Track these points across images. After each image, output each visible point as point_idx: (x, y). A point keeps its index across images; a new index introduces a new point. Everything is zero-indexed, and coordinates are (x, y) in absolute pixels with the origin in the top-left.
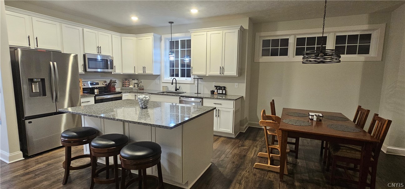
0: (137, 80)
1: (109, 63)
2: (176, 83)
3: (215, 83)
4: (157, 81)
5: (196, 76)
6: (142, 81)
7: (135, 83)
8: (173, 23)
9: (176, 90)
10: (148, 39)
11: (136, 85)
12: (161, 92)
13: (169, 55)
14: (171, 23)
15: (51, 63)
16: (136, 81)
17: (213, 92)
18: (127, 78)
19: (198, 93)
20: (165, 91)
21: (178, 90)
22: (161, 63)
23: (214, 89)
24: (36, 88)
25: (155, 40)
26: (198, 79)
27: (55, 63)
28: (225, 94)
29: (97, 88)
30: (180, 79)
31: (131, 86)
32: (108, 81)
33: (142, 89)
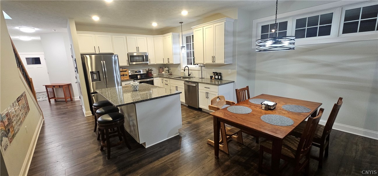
0: (168, 67)
1: (144, 57)
2: (189, 70)
3: (214, 69)
4: (179, 68)
5: (201, 64)
6: (171, 68)
7: (167, 70)
8: (183, 22)
9: (189, 75)
10: (169, 37)
11: (167, 72)
12: (177, 78)
13: (181, 48)
14: (181, 23)
15: (102, 62)
16: (167, 69)
17: (211, 77)
18: (162, 67)
19: (202, 78)
20: (182, 76)
21: (190, 75)
22: (180, 54)
23: (212, 75)
24: (95, 77)
25: (174, 38)
26: (202, 66)
27: (104, 61)
28: (221, 79)
29: (139, 75)
30: (191, 67)
31: (163, 73)
32: (147, 70)
33: (171, 75)
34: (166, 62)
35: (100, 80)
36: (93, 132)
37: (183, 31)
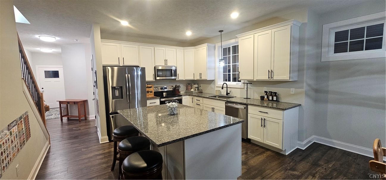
0: (197, 84)
1: (173, 72)
2: (227, 87)
3: (266, 88)
4: (212, 85)
5: (245, 81)
6: (201, 85)
7: (196, 87)
8: (223, 31)
9: (227, 94)
10: (203, 49)
11: (196, 89)
12: (211, 97)
13: (220, 61)
14: (221, 31)
15: (127, 75)
16: (196, 86)
17: (262, 98)
18: (190, 83)
19: (247, 98)
20: (217, 94)
21: (229, 94)
22: (215, 69)
23: (264, 94)
24: (117, 93)
25: (209, 49)
26: (247, 83)
27: (129, 75)
28: (277, 101)
29: (165, 92)
30: (231, 84)
31: (192, 90)
32: (174, 86)
33: (201, 93)
34: (197, 78)
35: (122, 98)
36: (110, 171)
37: (223, 42)
